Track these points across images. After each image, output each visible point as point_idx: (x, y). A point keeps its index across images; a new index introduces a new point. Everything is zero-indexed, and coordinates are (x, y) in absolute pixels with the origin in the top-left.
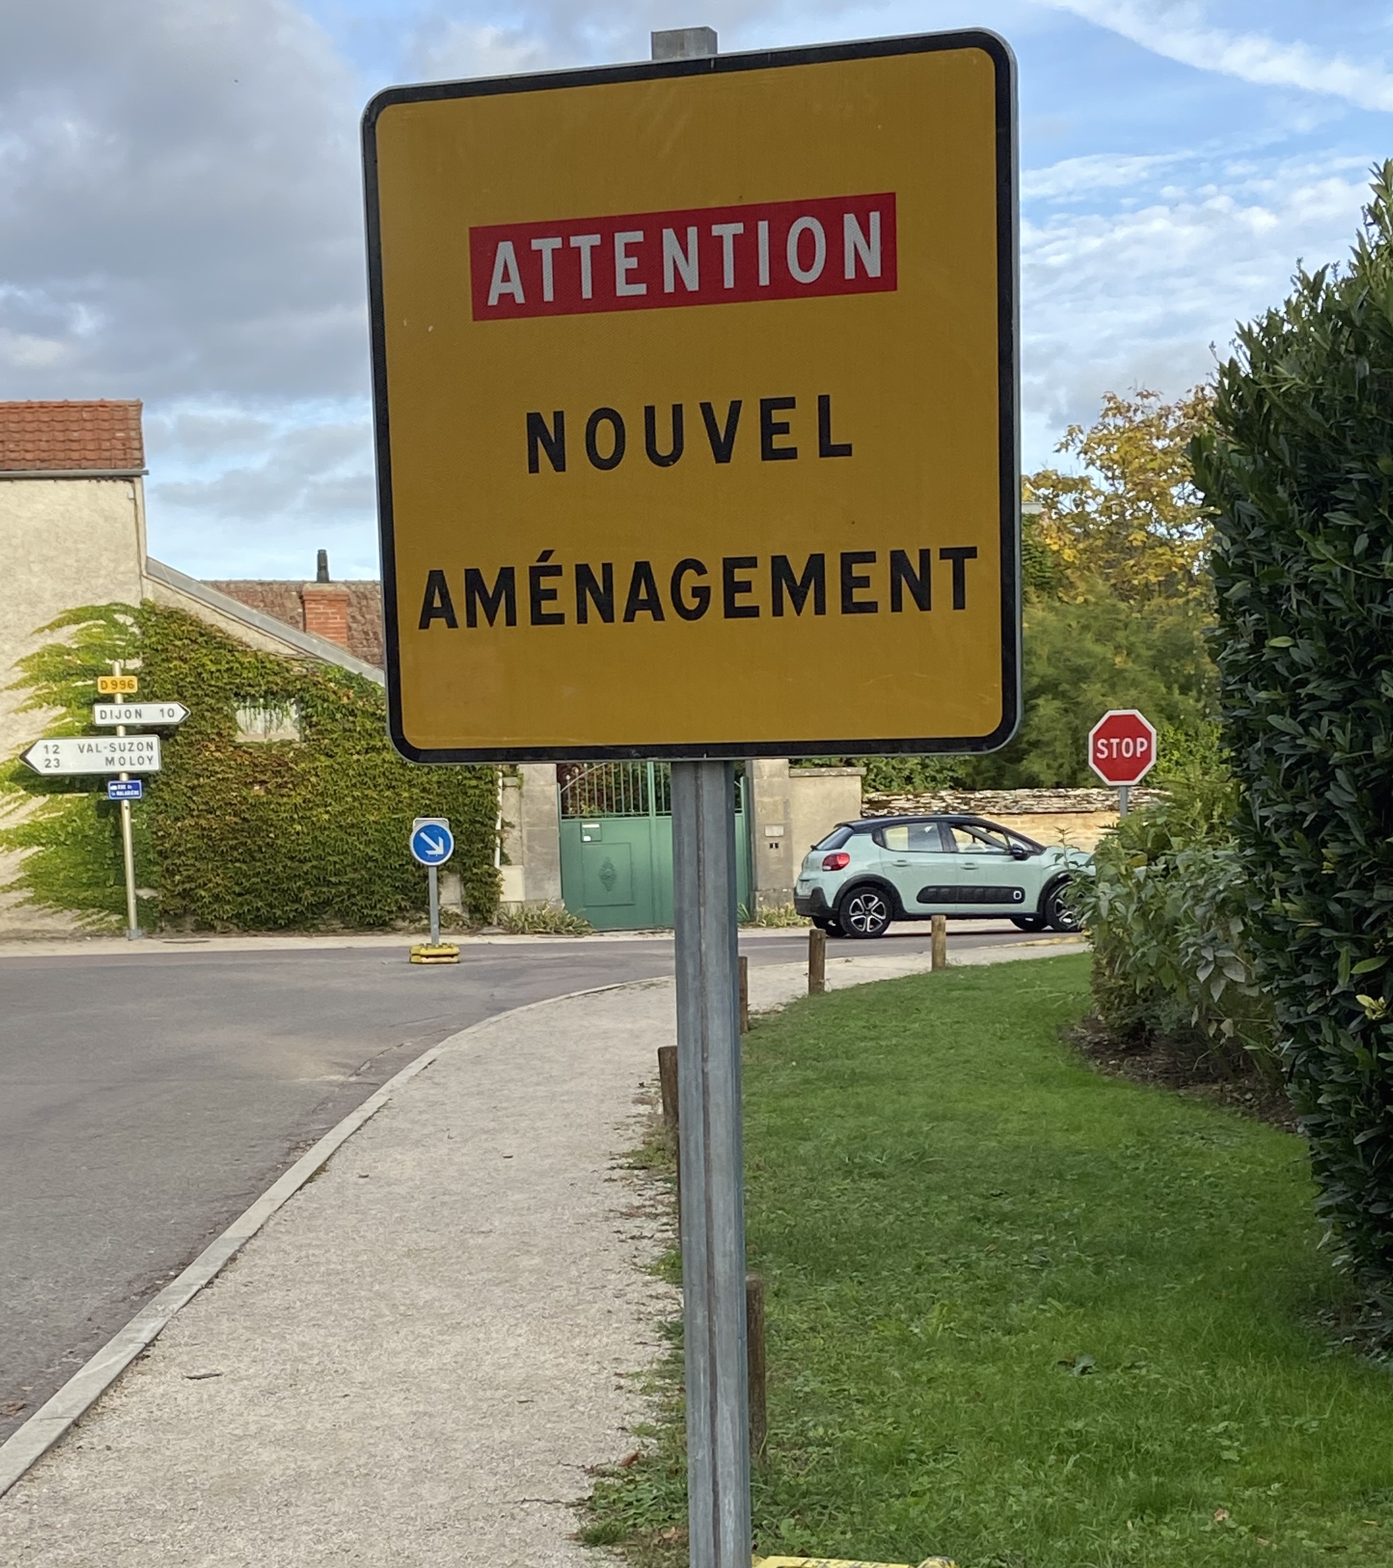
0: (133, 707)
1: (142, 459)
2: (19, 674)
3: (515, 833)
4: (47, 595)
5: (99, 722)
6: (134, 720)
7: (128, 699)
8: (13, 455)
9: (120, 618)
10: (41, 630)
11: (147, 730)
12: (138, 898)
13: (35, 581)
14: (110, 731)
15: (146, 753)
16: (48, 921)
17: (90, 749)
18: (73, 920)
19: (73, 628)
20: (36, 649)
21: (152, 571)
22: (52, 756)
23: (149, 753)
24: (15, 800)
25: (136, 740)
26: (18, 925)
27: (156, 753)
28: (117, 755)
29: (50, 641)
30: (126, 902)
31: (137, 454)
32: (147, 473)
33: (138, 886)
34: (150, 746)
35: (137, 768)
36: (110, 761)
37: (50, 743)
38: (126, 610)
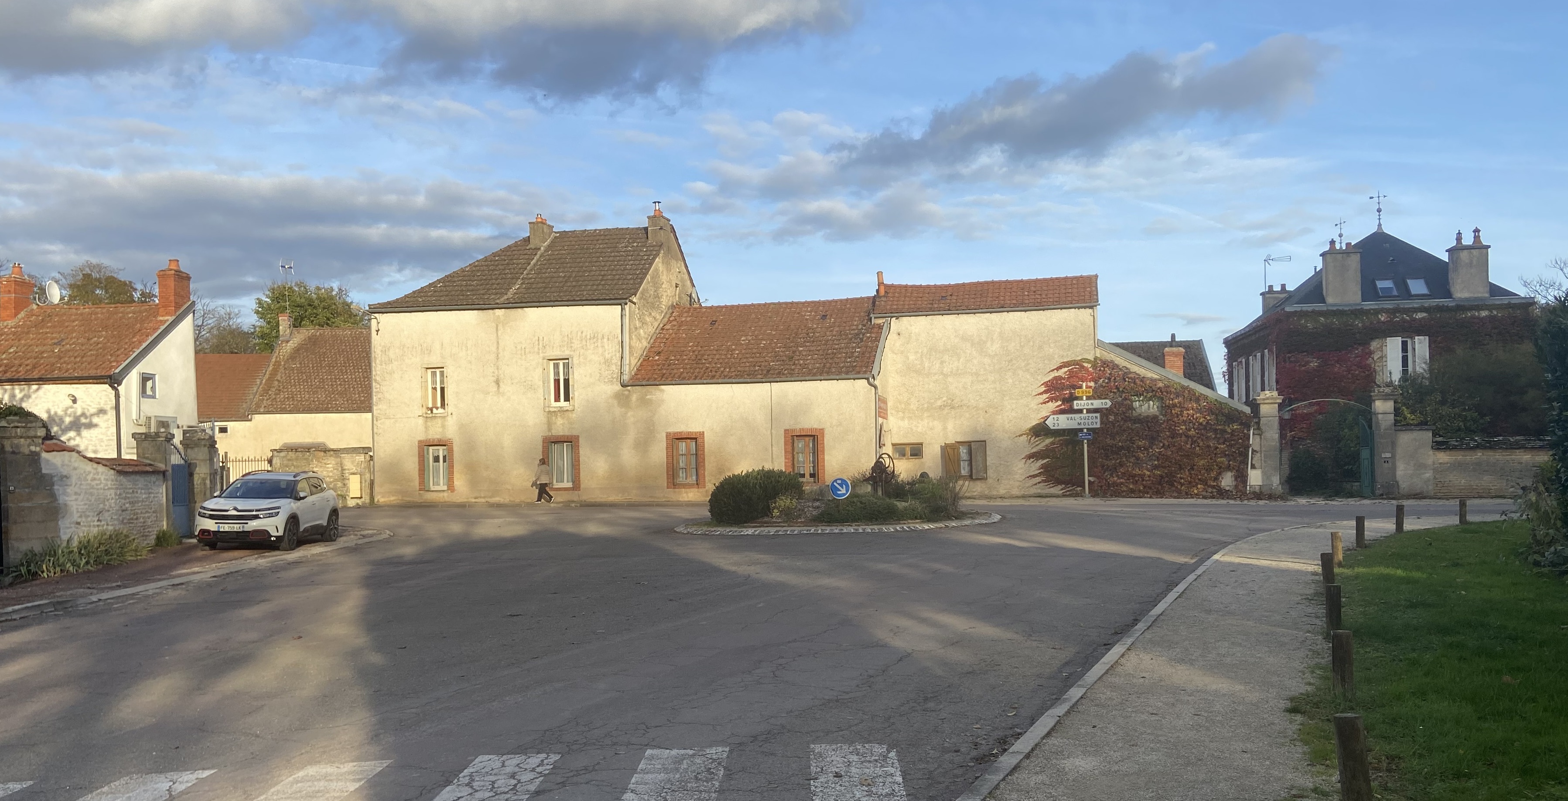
0: (1090, 402)
1: (1097, 299)
2: (1043, 389)
3: (1258, 455)
4: (1056, 356)
5: (1075, 407)
6: (1090, 407)
7: (1088, 398)
8: (1044, 300)
9: (1086, 365)
10: (1053, 370)
11: (1096, 411)
12: (1089, 481)
13: (1051, 350)
14: (1080, 411)
15: (1094, 420)
16: (1052, 489)
17: (1071, 419)
18: (1062, 489)
19: (1066, 369)
20: (1050, 378)
21: (1099, 344)
22: (1056, 422)
23: (1096, 420)
24: (1040, 440)
25: (1090, 415)
26: (1039, 491)
27: (1098, 420)
28: (1082, 421)
29: (1057, 375)
30: (1084, 482)
31: (1095, 297)
32: (1099, 305)
33: (1089, 476)
34: (1096, 417)
35: (1091, 426)
36: (1079, 424)
37: (1055, 416)
38: (1089, 361)
